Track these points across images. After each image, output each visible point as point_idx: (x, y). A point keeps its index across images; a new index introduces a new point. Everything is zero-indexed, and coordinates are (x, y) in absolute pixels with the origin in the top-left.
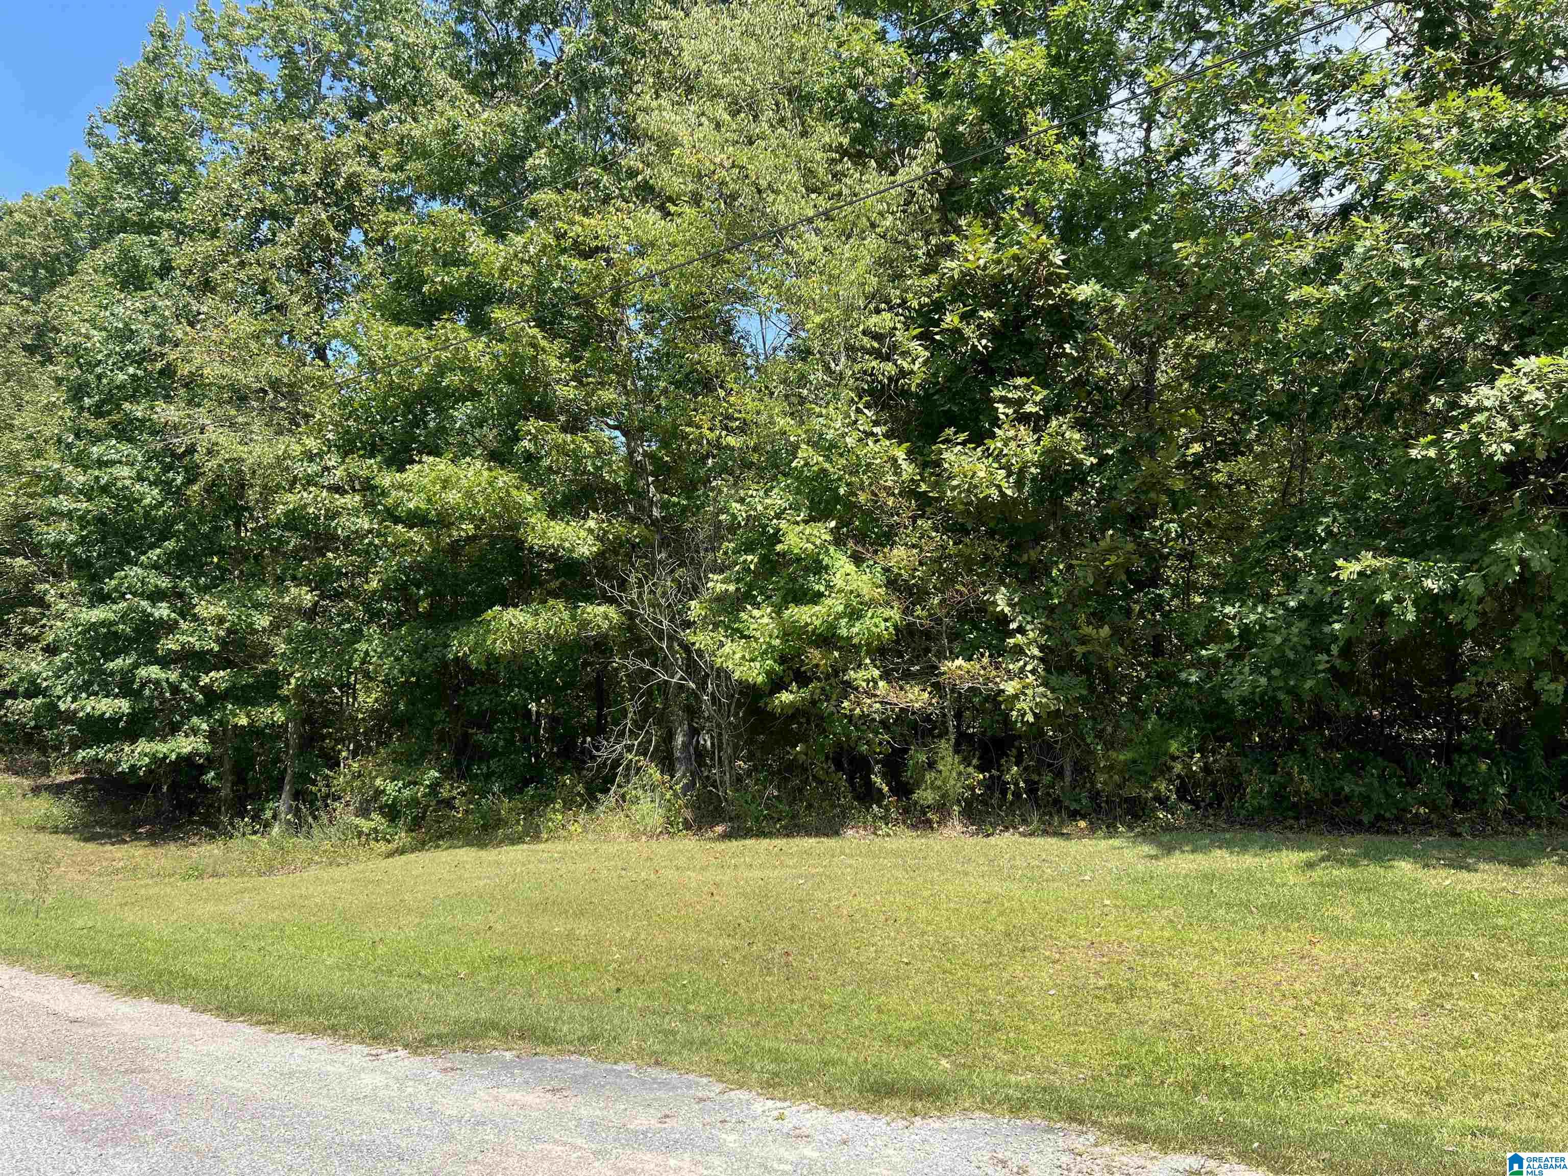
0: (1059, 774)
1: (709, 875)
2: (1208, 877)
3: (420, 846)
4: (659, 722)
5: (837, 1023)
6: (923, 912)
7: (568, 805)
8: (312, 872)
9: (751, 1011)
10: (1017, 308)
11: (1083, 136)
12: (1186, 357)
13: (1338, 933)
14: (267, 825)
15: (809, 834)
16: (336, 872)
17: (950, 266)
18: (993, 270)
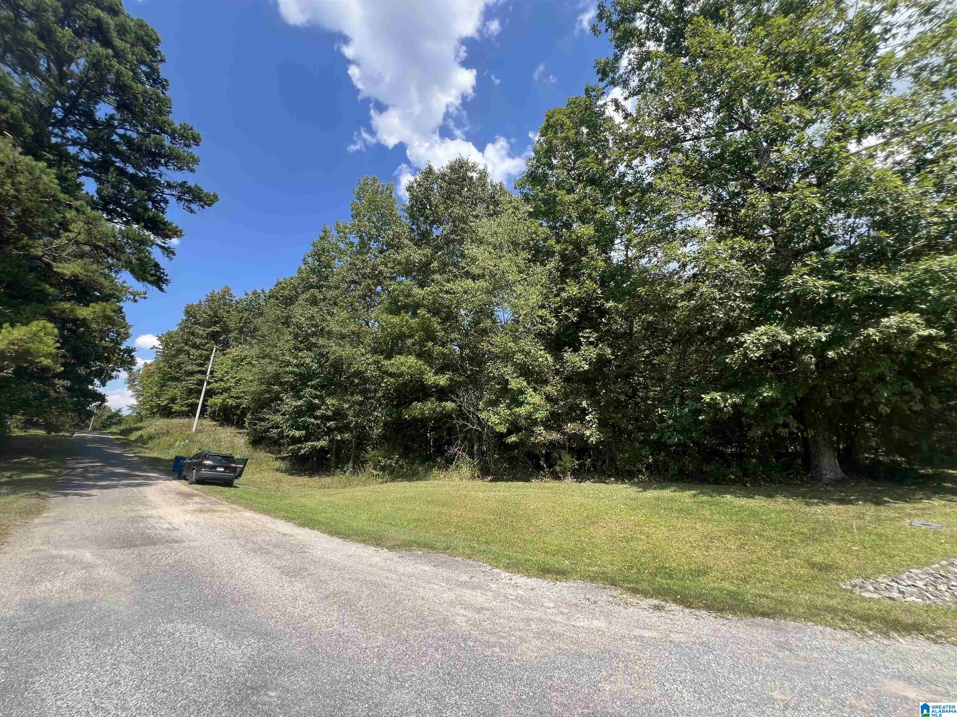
0: (604, 462)
1: (486, 493)
2: (657, 499)
3: (393, 480)
4: (469, 441)
5: (530, 546)
6: (558, 508)
7: (439, 468)
8: (358, 488)
9: (500, 541)
10: (586, 307)
11: (606, 253)
12: (643, 322)
13: (705, 520)
14: (345, 472)
15: (518, 481)
16: (367, 488)
17: (564, 295)
18: (579, 295)
